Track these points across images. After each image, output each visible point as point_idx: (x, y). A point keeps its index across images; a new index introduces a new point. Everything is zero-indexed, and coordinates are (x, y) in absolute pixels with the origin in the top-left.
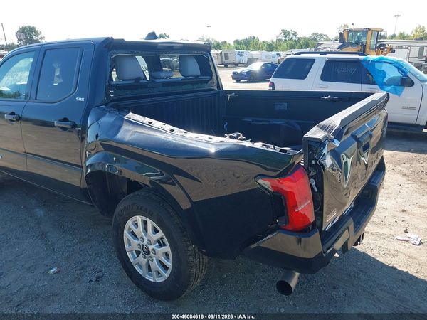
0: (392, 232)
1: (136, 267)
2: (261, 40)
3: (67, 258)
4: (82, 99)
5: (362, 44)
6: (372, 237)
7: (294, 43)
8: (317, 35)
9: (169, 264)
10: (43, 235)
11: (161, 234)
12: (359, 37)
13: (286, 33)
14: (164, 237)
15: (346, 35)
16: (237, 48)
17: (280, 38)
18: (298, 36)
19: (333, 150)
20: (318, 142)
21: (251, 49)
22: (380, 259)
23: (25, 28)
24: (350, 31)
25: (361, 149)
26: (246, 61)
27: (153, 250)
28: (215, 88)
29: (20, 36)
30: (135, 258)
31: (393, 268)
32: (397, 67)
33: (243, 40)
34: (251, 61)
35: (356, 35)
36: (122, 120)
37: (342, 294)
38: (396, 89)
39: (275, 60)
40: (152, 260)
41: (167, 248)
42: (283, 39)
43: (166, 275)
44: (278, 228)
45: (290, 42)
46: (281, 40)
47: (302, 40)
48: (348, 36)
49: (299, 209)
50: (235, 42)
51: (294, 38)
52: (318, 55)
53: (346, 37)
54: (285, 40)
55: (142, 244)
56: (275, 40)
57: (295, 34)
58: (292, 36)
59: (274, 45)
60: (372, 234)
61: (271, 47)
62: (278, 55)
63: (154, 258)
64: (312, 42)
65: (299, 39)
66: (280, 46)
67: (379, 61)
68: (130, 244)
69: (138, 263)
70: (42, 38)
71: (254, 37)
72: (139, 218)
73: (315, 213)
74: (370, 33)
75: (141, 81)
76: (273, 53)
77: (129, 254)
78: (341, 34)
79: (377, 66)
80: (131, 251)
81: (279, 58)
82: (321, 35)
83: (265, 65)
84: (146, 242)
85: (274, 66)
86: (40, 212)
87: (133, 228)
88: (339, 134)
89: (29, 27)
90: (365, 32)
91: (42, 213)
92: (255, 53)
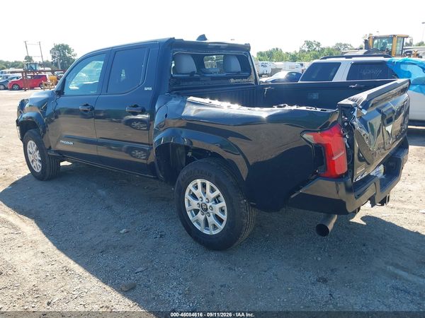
0: (417, 208)
1: (195, 224)
2: (284, 51)
3: (133, 223)
4: (150, 89)
5: (388, 50)
6: (398, 211)
7: (317, 53)
8: (341, 45)
9: (224, 217)
10: (108, 207)
11: (218, 192)
12: (385, 44)
13: (309, 44)
14: (221, 195)
15: (371, 42)
16: (260, 60)
17: (303, 49)
18: (322, 46)
19: (361, 117)
20: (349, 108)
21: (274, 60)
22: (406, 227)
23: (59, 46)
24: (375, 38)
25: (385, 121)
26: (269, 72)
27: (211, 206)
28: (253, 83)
29: (55, 53)
30: (193, 216)
31: (417, 233)
32: (421, 67)
33: (267, 52)
34: (275, 71)
35: (381, 41)
36: (186, 102)
37: (371, 250)
38: (421, 89)
39: (299, 70)
40: (209, 216)
41: (223, 204)
42: (307, 50)
43: (221, 227)
44: (318, 176)
45: (314, 52)
46: (304, 51)
47: (326, 51)
48: (373, 42)
49: (334, 158)
50: (258, 53)
51: (317, 49)
52: (344, 59)
53: (371, 45)
54: (309, 51)
55: (201, 203)
56: (298, 51)
57: (318, 45)
58: (315, 47)
59: (297, 56)
60: (398, 209)
61: (294, 58)
62: (302, 65)
63: (211, 214)
64: (336, 52)
65: (323, 49)
66: (304, 56)
67: (404, 63)
68: (189, 205)
69: (197, 220)
70: (74, 55)
71: (277, 49)
72: (199, 181)
73: (348, 166)
74: (395, 39)
75: (195, 75)
76: (297, 63)
77: (189, 213)
78: (366, 42)
79: (402, 67)
80: (191, 211)
81: (303, 68)
82: (345, 45)
83: (290, 73)
84: (205, 200)
85: (298, 74)
86: (102, 193)
87: (193, 190)
88: (366, 105)
89: (63, 45)
90: (391, 38)
91: (104, 193)
92: (279, 64)
